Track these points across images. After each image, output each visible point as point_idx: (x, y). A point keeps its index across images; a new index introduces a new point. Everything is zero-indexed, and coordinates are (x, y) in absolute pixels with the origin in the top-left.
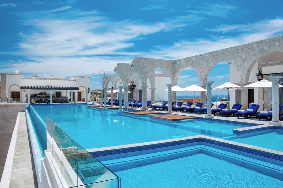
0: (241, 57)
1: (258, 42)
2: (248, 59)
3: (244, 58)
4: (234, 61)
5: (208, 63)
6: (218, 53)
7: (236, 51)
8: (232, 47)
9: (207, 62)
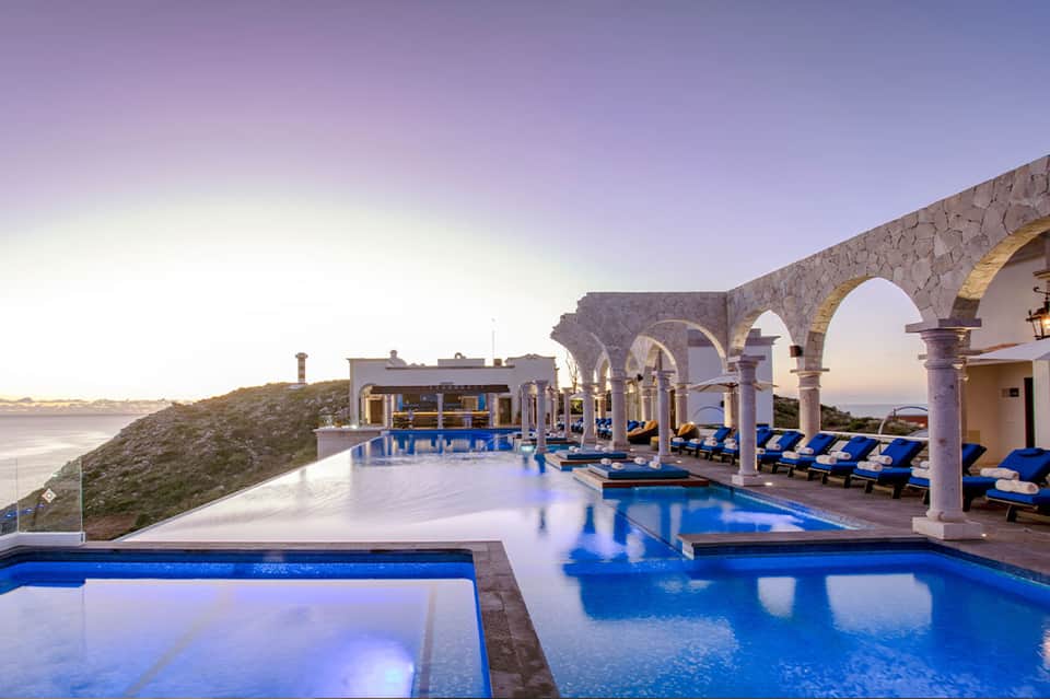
0: (931, 252)
1: (995, 181)
2: (955, 259)
3: (942, 257)
4: (904, 273)
5: (820, 289)
6: (850, 249)
7: (910, 235)
8: (895, 221)
9: (816, 287)
